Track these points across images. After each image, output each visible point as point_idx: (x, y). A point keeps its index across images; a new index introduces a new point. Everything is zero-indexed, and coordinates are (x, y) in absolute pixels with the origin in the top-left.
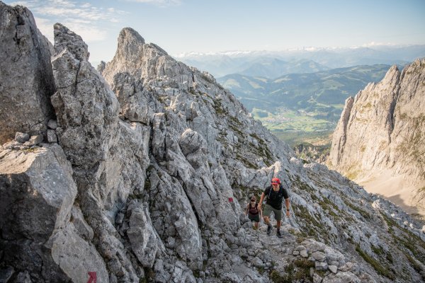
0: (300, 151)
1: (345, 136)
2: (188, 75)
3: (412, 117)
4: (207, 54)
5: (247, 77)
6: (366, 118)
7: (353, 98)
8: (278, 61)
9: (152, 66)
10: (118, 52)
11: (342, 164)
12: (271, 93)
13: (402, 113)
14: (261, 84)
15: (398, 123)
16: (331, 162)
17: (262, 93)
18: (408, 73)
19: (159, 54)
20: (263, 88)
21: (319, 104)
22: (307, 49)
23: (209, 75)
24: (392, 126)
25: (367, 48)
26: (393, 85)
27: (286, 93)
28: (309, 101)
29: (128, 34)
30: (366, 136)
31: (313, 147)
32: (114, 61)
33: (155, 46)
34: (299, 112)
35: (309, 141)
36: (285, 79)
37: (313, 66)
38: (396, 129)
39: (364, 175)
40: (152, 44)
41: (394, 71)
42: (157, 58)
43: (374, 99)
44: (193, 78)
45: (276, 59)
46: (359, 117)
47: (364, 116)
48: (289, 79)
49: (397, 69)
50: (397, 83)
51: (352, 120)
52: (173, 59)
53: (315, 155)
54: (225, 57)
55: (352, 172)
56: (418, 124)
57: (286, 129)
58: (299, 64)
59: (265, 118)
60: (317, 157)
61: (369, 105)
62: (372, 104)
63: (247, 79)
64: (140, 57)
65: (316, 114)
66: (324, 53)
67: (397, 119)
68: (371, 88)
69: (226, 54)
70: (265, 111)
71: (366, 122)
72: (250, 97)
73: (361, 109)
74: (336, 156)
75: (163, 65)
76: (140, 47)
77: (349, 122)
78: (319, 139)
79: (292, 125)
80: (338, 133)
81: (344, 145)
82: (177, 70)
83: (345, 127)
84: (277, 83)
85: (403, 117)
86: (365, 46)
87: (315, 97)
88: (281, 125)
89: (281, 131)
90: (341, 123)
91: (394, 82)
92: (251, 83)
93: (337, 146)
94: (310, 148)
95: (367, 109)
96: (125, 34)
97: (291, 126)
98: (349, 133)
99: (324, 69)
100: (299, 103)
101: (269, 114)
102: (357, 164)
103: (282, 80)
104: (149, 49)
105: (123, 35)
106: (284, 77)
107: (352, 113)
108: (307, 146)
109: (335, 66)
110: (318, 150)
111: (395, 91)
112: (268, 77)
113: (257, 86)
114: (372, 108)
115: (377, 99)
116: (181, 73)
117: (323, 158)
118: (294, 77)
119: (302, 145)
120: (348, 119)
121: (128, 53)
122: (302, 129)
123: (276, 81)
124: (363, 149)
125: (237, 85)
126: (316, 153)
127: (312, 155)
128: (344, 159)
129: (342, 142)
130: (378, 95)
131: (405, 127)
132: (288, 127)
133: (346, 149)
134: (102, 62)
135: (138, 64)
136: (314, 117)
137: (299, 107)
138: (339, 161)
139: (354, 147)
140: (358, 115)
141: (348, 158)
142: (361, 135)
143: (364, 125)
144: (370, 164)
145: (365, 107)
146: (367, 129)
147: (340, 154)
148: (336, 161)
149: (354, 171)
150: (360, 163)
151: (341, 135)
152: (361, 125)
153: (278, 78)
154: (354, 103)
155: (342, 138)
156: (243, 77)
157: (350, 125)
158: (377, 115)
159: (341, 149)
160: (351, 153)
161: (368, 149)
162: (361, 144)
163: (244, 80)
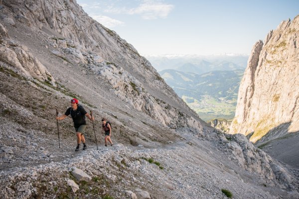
0: (215, 126)
1: (253, 86)
5: (179, 72)
6: (279, 59)
8: (205, 62)
11: (249, 121)
12: (198, 85)
14: (190, 77)
16: (236, 121)
17: (190, 85)
20: (192, 81)
21: (236, 94)
22: (228, 55)
27: (210, 85)
28: (228, 92)
30: (280, 82)
31: (227, 121)
34: (219, 100)
36: (210, 75)
37: (232, 67)
43: (289, 36)
46: (270, 59)
47: (277, 57)
48: (213, 75)
51: (261, 65)
57: (208, 113)
58: (221, 65)
59: (192, 104)
61: (283, 43)
63: (179, 74)
65: (233, 102)
70: (192, 98)
71: (279, 64)
72: (180, 87)
73: (273, 49)
74: (241, 112)
77: (258, 68)
79: (214, 109)
80: (244, 84)
81: (251, 97)
83: (253, 75)
84: (203, 78)
87: (232, 88)
88: (204, 109)
89: (205, 113)
90: (248, 71)
92: (182, 77)
93: (243, 99)
94: (224, 123)
95: (281, 48)
97: (212, 110)
98: (257, 79)
100: (220, 93)
101: (195, 100)
102: (268, 118)
103: (207, 75)
106: (208, 73)
108: (221, 121)
112: (196, 73)
113: (187, 79)
114: (287, 46)
118: (216, 73)
119: (217, 120)
120: (257, 65)
122: (222, 113)
123: (202, 76)
124: (277, 99)
125: (171, 77)
126: (229, 127)
127: (225, 129)
128: (251, 113)
129: (249, 94)
130: (294, 30)
132: (210, 111)
133: (254, 100)
136: (232, 104)
137: (220, 96)
138: (245, 117)
139: (263, 97)
140: (269, 57)
141: (256, 112)
142: (273, 81)
143: (277, 68)
144: (287, 115)
145: (278, 47)
146: (282, 72)
147: (247, 108)
148: (242, 117)
149: (264, 126)
150: (272, 117)
151: (248, 85)
152: (272, 68)
153: (205, 74)
154: (263, 46)
155: (249, 88)
156: (177, 72)
157: (259, 70)
158: (295, 47)
159: (247, 103)
160: (261, 106)
161: (284, 96)
162: (273, 93)
163: (177, 74)
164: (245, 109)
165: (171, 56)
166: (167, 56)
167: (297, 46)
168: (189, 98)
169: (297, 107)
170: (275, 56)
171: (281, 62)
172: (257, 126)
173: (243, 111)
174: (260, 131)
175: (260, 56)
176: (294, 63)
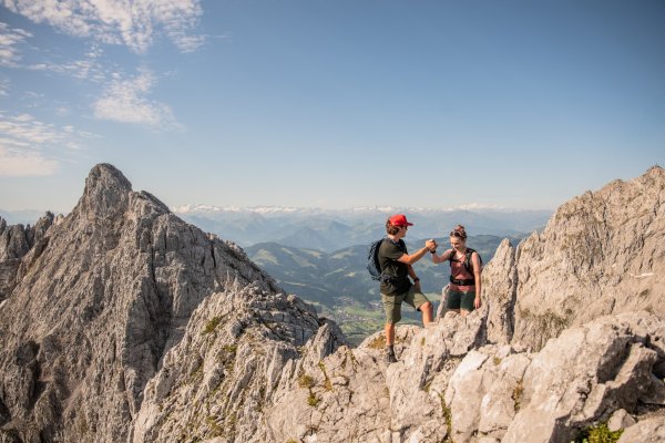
2: (205, 247)
3: (537, 314)
4: (226, 209)
5: (290, 249)
8: (338, 226)
9: (146, 229)
10: (84, 200)
12: (327, 275)
13: (523, 309)
14: (312, 259)
15: (519, 324)
17: (312, 275)
18: (525, 251)
19: (156, 210)
20: (314, 266)
22: (381, 209)
23: (235, 247)
24: (512, 329)
25: (467, 212)
26: (507, 266)
27: (351, 275)
29: (105, 174)
32: (74, 215)
33: (149, 196)
34: (371, 307)
36: (349, 254)
38: (517, 333)
40: (144, 192)
41: (507, 247)
42: (155, 217)
44: (213, 252)
45: (336, 224)
48: (355, 254)
49: (510, 245)
50: (512, 264)
52: (180, 221)
54: (256, 216)
56: (545, 324)
57: (352, 334)
58: (369, 231)
63: (289, 252)
64: (123, 211)
67: (517, 317)
69: (257, 211)
70: (317, 303)
72: (293, 280)
75: (164, 230)
76: (123, 196)
79: (361, 326)
82: (186, 239)
84: (337, 260)
85: (525, 314)
86: (462, 207)
91: (508, 262)
92: (295, 258)
96: (99, 174)
97: (358, 328)
100: (371, 292)
101: (324, 307)
103: (344, 254)
104: (139, 200)
105: (96, 173)
106: (346, 250)
111: (511, 276)
112: (322, 250)
113: (305, 264)
116: (194, 242)
121: (101, 203)
123: (335, 257)
125: (273, 260)
131: (529, 329)
132: (354, 330)
134: (49, 213)
135: (118, 223)
137: (371, 298)
153: (339, 252)
156: (283, 249)
163: (283, 253)
165: (268, 210)
166: (261, 210)
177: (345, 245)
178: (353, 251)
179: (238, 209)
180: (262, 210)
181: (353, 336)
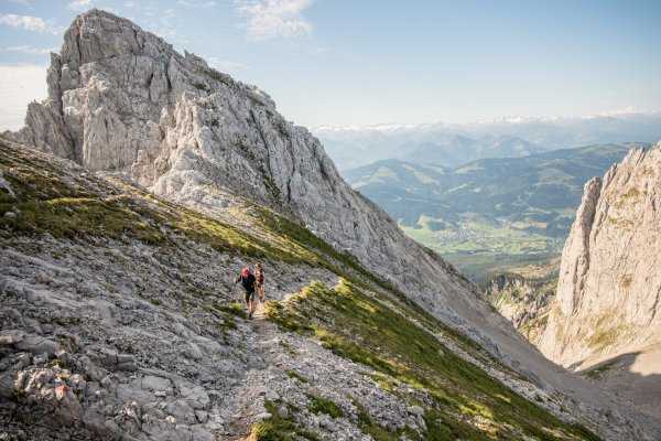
0: (500, 288)
1: (587, 256)
4: (347, 129)
5: (413, 165)
6: (629, 217)
7: (599, 181)
8: (463, 140)
11: (583, 313)
12: (450, 191)
14: (434, 175)
16: (559, 309)
17: (435, 191)
20: (437, 182)
21: (532, 209)
22: (510, 120)
25: (610, 118)
27: (477, 190)
28: (514, 203)
30: (632, 255)
31: (523, 280)
34: (498, 223)
35: (517, 271)
36: (475, 167)
37: (520, 147)
39: (633, 336)
43: (644, 180)
45: (459, 137)
46: (615, 216)
47: (626, 214)
48: (481, 168)
51: (600, 222)
53: (527, 295)
54: (376, 134)
55: (607, 329)
57: (477, 251)
58: (497, 144)
59: (442, 233)
60: (531, 298)
61: (635, 191)
62: (641, 190)
63: (411, 169)
65: (527, 226)
66: (537, 126)
68: (636, 158)
69: (378, 128)
70: (440, 221)
71: (630, 226)
72: (415, 197)
73: (619, 200)
74: (569, 297)
77: (594, 227)
78: (534, 267)
79: (487, 243)
80: (572, 249)
81: (585, 273)
83: (586, 237)
84: (461, 175)
86: (605, 114)
87: (524, 197)
88: (467, 244)
89: (469, 253)
90: (577, 231)
92: (417, 174)
93: (571, 276)
94: (518, 283)
95: (632, 200)
97: (484, 245)
98: (593, 248)
99: (538, 152)
100: (498, 206)
101: (448, 224)
102: (615, 312)
103: (468, 169)
106: (471, 164)
107: (600, 210)
108: (513, 278)
109: (556, 147)
110: (532, 286)
112: (445, 165)
113: (427, 180)
114: (641, 197)
115: (650, 180)
117: (543, 299)
118: (489, 164)
119: (503, 277)
120: (592, 220)
122: (504, 250)
123: (459, 172)
124: (627, 282)
125: (394, 176)
126: (529, 291)
127: (521, 295)
128: (585, 301)
129: (581, 268)
130: (651, 171)
132: (480, 247)
133: (591, 281)
136: (524, 230)
137: (498, 214)
138: (575, 305)
139: (606, 278)
140: (612, 213)
141: (594, 299)
142: (620, 253)
143: (627, 233)
144: (645, 313)
145: (626, 196)
146: (634, 239)
147: (578, 291)
148: (570, 305)
149: (610, 326)
150: (621, 311)
151: (578, 254)
152: (619, 232)
153: (463, 167)
154: (602, 190)
155: (581, 259)
156: (405, 166)
157: (597, 232)
158: (654, 209)
159: (579, 282)
160: (602, 290)
161: (639, 281)
162: (622, 272)
163: (405, 169)
164: (575, 293)
165: (389, 127)
166: (381, 128)
167: (657, 207)
168: (435, 220)
169: (659, 304)
170: (623, 212)
171: (632, 223)
172: (598, 324)
173: (572, 297)
174: (603, 335)
175: (597, 207)
176: (652, 233)
177: (471, 159)
178: (479, 166)
179: (357, 129)
180: (383, 127)
181: (478, 253)
